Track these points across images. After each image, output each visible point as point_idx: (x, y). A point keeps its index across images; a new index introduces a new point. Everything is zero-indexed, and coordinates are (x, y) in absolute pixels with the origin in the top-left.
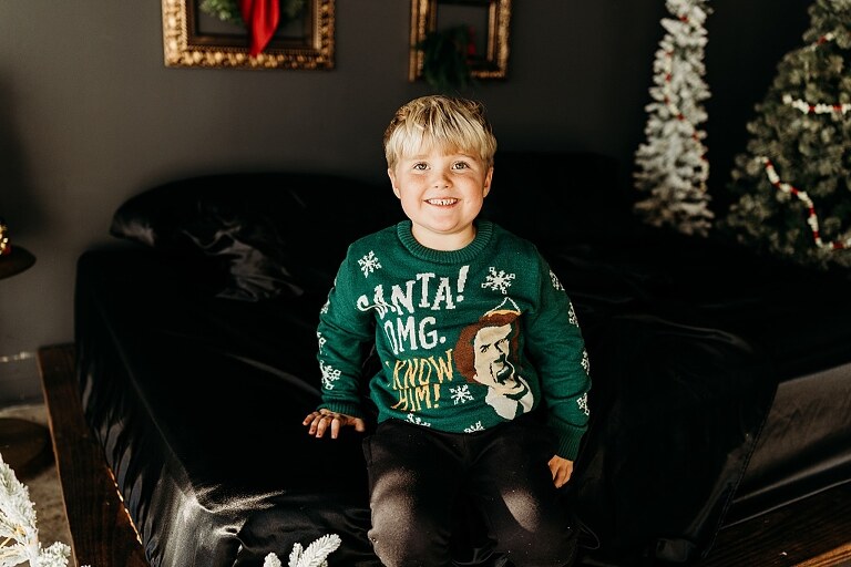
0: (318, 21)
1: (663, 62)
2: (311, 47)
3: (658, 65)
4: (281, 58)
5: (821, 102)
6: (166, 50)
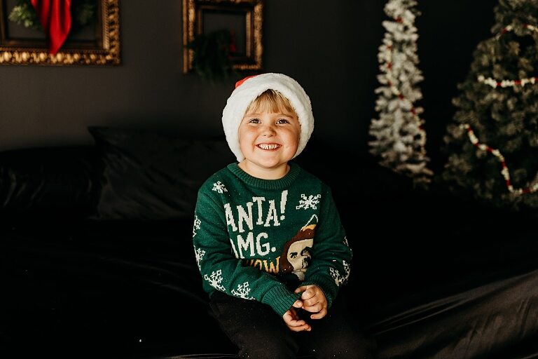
0: (106, 28)
1: (385, 54)
2: (102, 48)
3: (381, 56)
4: (76, 56)
5: (506, 79)
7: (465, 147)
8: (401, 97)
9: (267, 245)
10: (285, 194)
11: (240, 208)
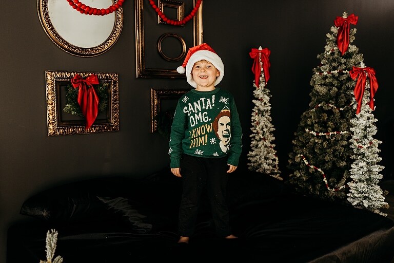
2: (110, 122)
3: (253, 118)
6: (48, 129)
7: (301, 166)
8: (264, 139)
9: (207, 117)
10: (214, 96)
11: (195, 103)
